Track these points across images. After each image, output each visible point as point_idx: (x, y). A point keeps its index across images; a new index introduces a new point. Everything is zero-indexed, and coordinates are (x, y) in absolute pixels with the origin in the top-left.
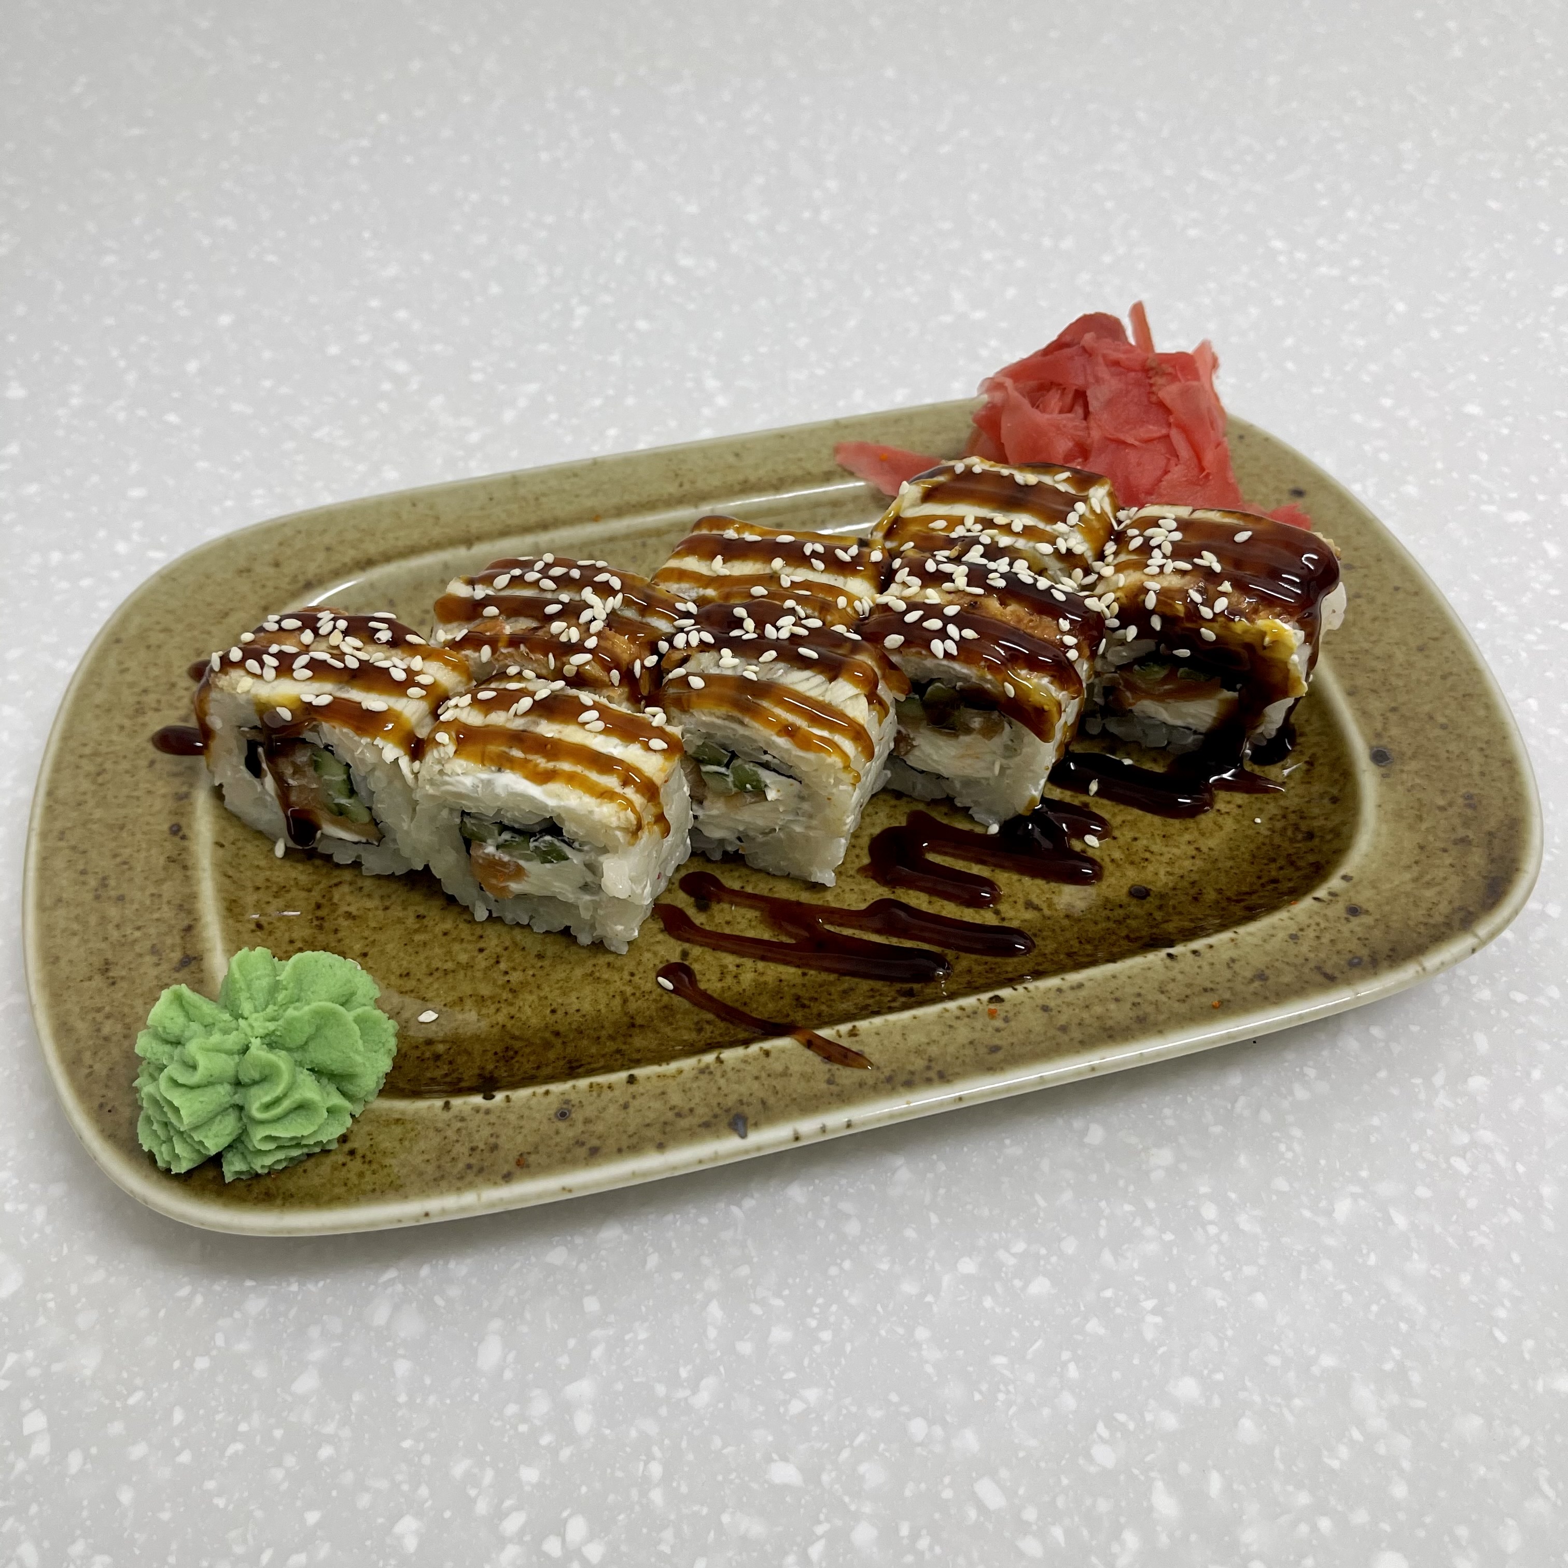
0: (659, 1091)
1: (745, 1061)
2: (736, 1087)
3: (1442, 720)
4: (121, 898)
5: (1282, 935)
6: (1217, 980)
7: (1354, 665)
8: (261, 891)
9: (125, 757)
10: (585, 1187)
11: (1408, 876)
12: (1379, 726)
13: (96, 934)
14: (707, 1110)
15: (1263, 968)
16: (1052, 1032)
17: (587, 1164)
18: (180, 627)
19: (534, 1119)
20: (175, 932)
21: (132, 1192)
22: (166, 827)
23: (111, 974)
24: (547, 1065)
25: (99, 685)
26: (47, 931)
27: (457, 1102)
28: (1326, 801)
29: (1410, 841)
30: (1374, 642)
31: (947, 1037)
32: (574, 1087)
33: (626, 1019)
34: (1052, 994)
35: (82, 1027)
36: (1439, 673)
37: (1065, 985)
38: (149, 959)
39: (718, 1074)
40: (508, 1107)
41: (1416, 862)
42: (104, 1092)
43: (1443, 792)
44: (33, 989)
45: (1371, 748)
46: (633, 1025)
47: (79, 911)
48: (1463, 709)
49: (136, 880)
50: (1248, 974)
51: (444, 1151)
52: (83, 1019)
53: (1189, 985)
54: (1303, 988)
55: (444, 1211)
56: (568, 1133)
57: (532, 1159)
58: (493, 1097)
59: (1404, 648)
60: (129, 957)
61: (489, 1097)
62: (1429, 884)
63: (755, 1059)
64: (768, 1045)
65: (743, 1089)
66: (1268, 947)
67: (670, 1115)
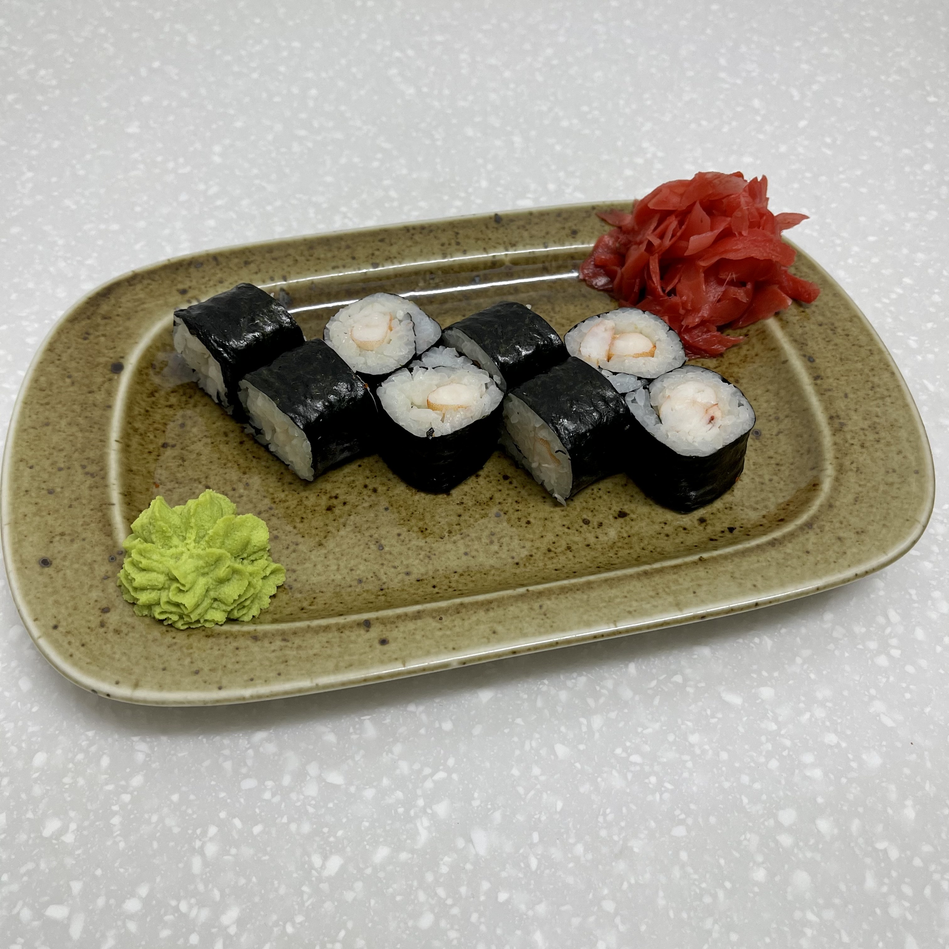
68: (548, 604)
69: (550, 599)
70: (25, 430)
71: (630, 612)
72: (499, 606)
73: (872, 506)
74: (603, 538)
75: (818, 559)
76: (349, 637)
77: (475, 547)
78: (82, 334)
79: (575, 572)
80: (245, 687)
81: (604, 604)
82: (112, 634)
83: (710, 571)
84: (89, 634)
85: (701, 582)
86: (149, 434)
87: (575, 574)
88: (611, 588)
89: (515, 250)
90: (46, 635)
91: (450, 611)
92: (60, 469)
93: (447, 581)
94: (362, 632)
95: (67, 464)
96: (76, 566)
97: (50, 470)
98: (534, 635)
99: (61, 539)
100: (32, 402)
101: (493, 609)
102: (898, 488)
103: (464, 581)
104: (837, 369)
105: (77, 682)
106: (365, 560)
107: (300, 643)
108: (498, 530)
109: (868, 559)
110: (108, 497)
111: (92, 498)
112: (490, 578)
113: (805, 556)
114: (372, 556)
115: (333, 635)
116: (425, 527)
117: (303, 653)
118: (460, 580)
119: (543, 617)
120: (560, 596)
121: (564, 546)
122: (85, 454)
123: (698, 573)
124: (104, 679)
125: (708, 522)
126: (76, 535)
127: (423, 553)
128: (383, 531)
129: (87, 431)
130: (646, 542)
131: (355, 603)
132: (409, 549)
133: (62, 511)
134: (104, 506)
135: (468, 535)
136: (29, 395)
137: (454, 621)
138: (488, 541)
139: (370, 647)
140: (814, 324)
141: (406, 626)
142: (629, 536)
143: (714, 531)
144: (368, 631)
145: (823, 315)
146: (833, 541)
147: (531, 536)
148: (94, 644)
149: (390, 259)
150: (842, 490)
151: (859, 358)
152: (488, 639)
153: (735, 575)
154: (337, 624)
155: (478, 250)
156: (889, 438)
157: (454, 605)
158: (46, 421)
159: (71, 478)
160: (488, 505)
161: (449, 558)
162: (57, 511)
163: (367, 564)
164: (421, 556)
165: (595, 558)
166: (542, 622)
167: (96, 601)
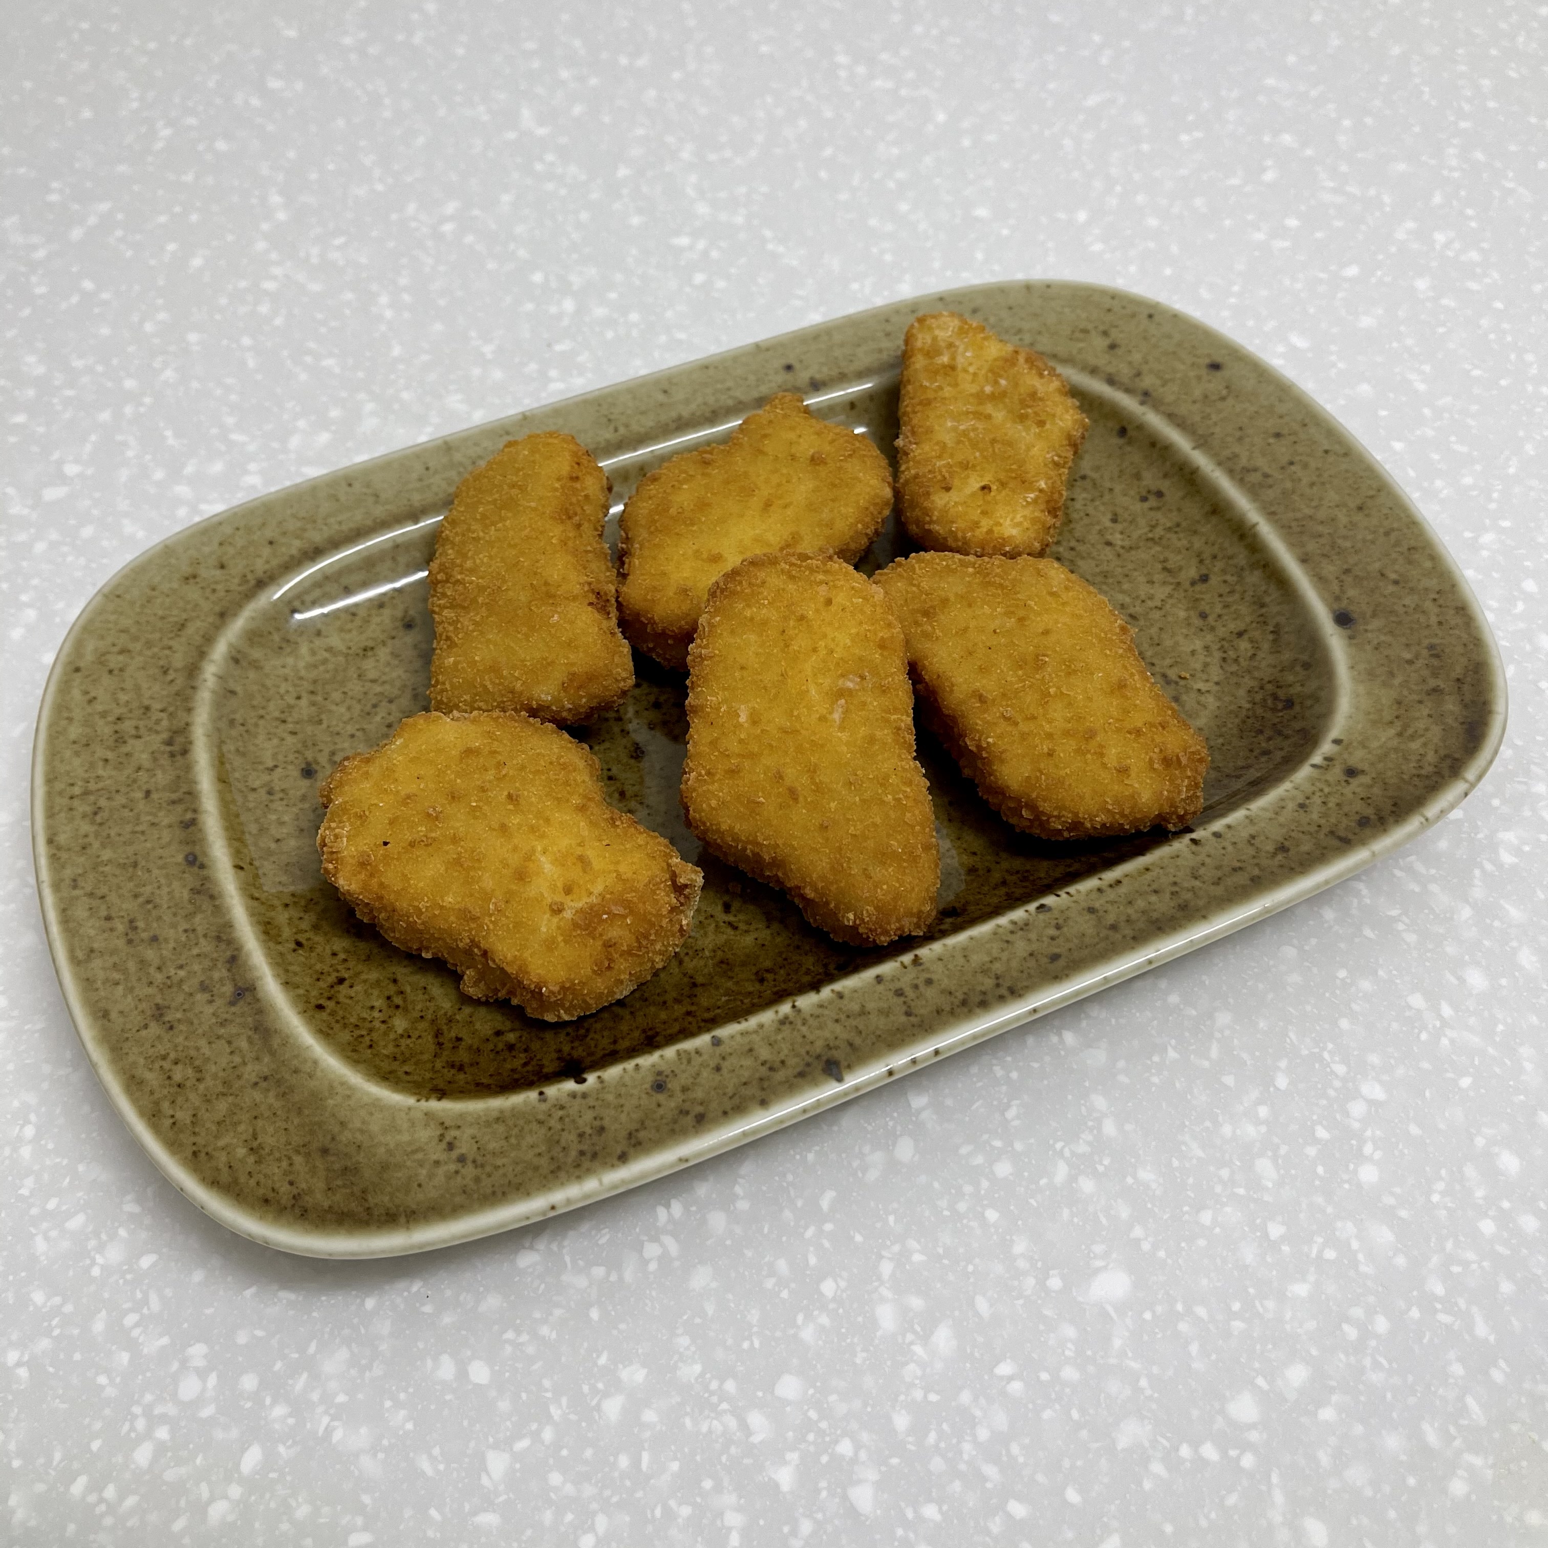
0: (747, 1048)
1: (821, 1006)
2: (818, 1032)
3: (1393, 576)
4: (155, 939)
5: (1291, 806)
6: (1243, 858)
7: (1302, 533)
8: (290, 907)
9: (118, 791)
10: (700, 1154)
11: (1392, 732)
12: (1335, 587)
13: (140, 979)
14: (796, 1060)
15: (1281, 839)
16: (1104, 932)
17: (697, 1132)
18: (137, 646)
19: (632, 1095)
20: (219, 965)
21: (249, 1235)
22: (180, 858)
23: (167, 1019)
24: (623, 1038)
25: (70, 719)
26: (87, 984)
27: (553, 1091)
28: (1298, 668)
29: (1387, 697)
30: (1316, 507)
31: (1006, 953)
32: (662, 1056)
33: (686, 980)
34: (1095, 895)
35: (152, 1078)
36: (1382, 530)
37: (1104, 884)
38: (200, 997)
39: (799, 1022)
40: (603, 1088)
41: (1397, 717)
42: (193, 1139)
43: (1407, 645)
44: (91, 1046)
45: (1333, 611)
46: (695, 985)
47: (115, 959)
48: (1410, 562)
49: (165, 918)
50: (1270, 848)
51: (553, 1142)
52: (151, 1069)
53: (1218, 868)
54: (1323, 854)
55: (569, 1201)
56: (670, 1104)
57: (642, 1135)
58: (584, 1081)
59: (1344, 510)
60: (180, 998)
61: (582, 1081)
62: (1412, 738)
63: (831, 1002)
64: (838, 986)
65: (827, 1034)
66: (1282, 819)
67: (763, 1071)
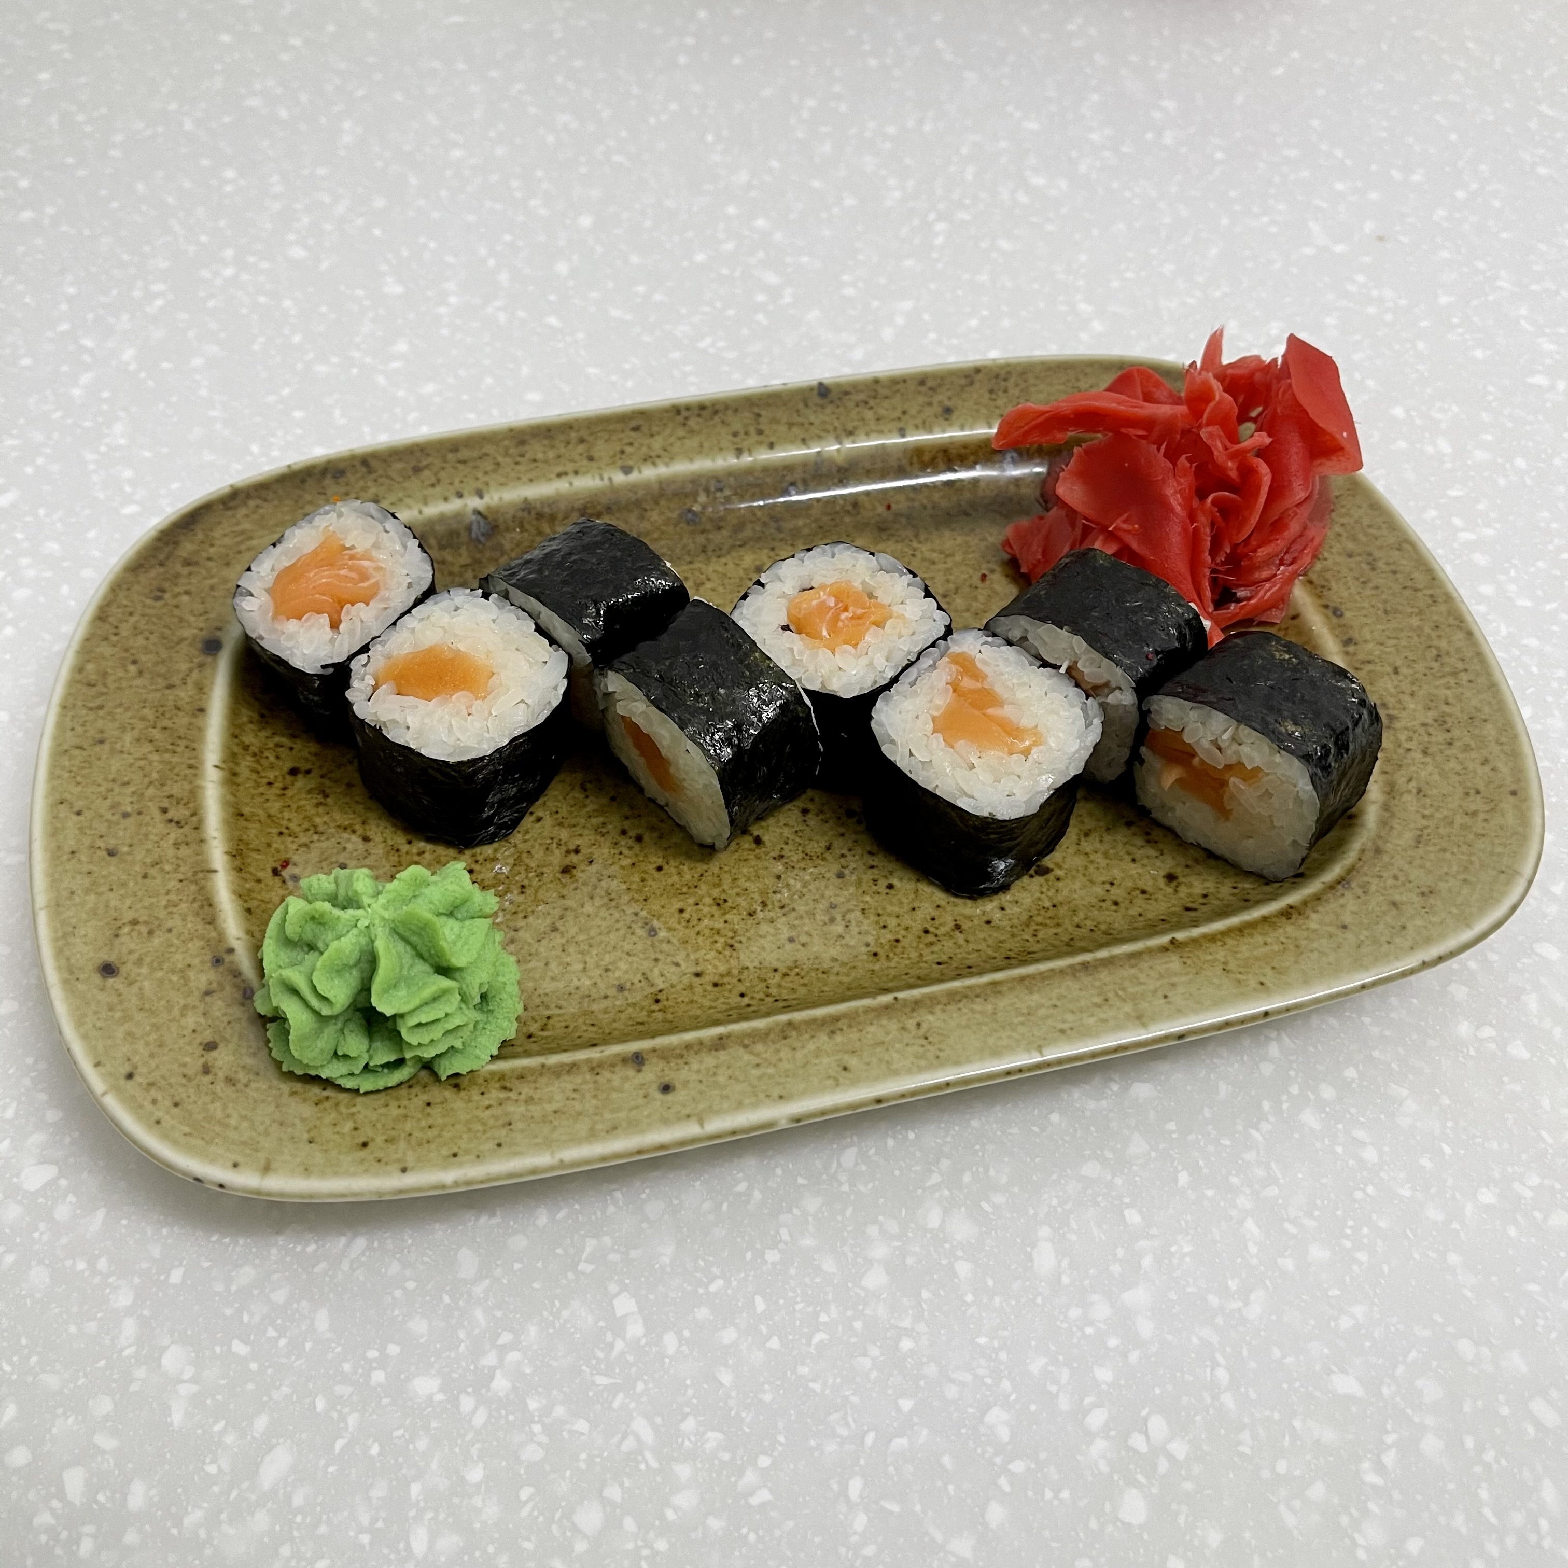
68: (929, 1020)
69: (932, 1013)
70: (66, 751)
71: (1062, 1031)
72: (850, 1026)
73: (1444, 850)
74: (1013, 910)
75: (1362, 938)
76: (609, 1081)
77: (806, 928)
78: (151, 591)
79: (969, 967)
80: (445, 1168)
81: (1021, 1019)
82: (222, 1085)
83: (1189, 962)
84: (184, 1086)
85: (1175, 980)
86: (266, 754)
87: (969, 970)
88: (1031, 993)
89: (854, 442)
90: (115, 1089)
91: (772, 1036)
92: (126, 815)
93: (763, 985)
94: (631, 1072)
95: (136, 807)
96: (159, 974)
97: (109, 817)
98: (909, 1072)
99: (133, 930)
100: (74, 706)
101: (841, 1030)
102: (1486, 820)
103: (790, 985)
104: (1380, 627)
105: (169, 1166)
106: (628, 954)
107: (531, 1093)
108: (842, 899)
109: (1442, 936)
110: (207, 861)
111: (181, 863)
112: (833, 978)
113: (1339, 932)
114: (640, 947)
115: (582, 1079)
116: (723, 896)
117: (535, 1110)
118: (784, 984)
119: (924, 1042)
120: (949, 1007)
121: (951, 924)
122: (166, 788)
123: (1171, 965)
124: (214, 1161)
125: (1181, 879)
126: (157, 923)
127: (722, 940)
128: (655, 907)
129: (167, 751)
130: (1081, 915)
131: (615, 1025)
132: (698, 933)
133: (131, 884)
134: (201, 875)
135: (794, 910)
136: (70, 694)
137: (778, 1051)
138: (826, 919)
139: (645, 1097)
140: (1340, 554)
141: (701, 1062)
142: (1054, 906)
143: (1190, 895)
144: (639, 1071)
145: (1354, 539)
146: (1384, 908)
147: (896, 909)
148: (195, 1102)
149: (650, 459)
150: (1396, 826)
151: (1416, 610)
152: (836, 1079)
153: (1228, 968)
154: (588, 1061)
155: (792, 442)
156: (1467, 740)
157: (777, 1024)
158: (99, 736)
159: (144, 830)
160: (824, 859)
161: (763, 948)
162: (124, 884)
163: (630, 959)
164: (719, 946)
165: (1001, 942)
166: (921, 1050)
167: (194, 1031)
